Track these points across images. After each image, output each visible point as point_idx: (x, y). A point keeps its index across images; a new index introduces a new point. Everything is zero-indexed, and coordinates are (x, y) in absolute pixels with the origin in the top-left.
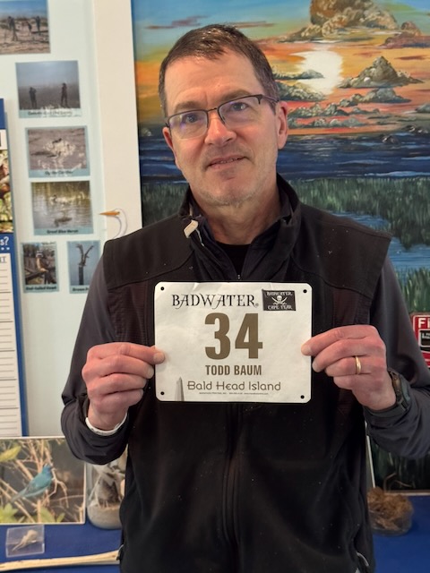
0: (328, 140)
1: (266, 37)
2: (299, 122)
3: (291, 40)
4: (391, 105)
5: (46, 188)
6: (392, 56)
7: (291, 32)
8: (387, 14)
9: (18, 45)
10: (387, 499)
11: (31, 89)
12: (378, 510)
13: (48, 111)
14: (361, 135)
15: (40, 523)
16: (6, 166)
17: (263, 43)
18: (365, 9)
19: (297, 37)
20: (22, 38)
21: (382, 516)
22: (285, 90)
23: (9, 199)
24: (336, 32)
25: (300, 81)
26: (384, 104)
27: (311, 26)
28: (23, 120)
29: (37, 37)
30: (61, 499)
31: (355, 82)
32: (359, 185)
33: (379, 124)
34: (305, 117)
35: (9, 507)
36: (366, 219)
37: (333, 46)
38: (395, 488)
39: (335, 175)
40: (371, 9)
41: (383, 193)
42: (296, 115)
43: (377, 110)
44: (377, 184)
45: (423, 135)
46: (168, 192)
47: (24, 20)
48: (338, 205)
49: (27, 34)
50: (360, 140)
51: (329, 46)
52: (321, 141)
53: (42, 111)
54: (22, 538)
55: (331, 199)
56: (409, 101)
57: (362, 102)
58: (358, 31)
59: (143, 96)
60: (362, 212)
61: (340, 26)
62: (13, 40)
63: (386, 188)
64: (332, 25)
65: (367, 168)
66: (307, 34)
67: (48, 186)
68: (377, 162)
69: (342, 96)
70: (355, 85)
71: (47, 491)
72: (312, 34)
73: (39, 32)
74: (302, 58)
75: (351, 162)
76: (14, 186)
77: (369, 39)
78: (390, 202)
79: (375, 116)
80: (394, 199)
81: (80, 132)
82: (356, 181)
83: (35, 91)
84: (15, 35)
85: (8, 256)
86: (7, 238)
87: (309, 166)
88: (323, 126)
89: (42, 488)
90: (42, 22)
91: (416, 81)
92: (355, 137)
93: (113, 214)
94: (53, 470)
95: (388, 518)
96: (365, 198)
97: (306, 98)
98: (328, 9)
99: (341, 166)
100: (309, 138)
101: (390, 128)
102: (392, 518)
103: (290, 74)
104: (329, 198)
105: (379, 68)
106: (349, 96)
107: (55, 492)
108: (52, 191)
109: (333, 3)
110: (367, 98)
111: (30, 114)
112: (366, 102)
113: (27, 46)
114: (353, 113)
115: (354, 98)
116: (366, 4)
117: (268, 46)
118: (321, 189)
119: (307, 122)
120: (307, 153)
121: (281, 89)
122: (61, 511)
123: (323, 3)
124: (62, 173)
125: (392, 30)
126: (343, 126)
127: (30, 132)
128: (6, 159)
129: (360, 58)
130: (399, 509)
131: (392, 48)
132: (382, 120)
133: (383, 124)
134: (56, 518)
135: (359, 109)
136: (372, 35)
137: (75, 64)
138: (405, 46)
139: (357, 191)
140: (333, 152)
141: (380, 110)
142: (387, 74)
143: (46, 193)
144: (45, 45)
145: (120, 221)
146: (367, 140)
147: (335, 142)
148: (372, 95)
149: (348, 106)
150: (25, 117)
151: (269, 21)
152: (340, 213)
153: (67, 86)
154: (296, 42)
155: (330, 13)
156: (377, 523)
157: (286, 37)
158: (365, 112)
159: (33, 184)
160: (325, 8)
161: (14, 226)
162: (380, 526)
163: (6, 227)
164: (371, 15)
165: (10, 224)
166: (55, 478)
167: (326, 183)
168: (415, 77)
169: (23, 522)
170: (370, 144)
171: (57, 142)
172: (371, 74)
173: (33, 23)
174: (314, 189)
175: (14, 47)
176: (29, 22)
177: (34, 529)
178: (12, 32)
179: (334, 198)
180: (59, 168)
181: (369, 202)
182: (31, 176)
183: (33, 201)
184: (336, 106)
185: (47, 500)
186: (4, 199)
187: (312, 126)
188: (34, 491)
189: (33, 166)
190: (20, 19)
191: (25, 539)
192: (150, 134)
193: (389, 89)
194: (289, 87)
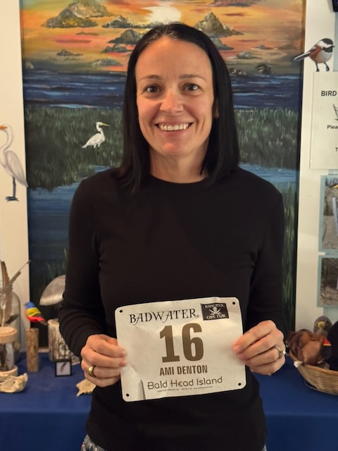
6: (219, 12)
22: (137, 37)
37: (174, 3)
45: (242, 76)
46: (46, 113)
51: (171, 3)
56: (232, 49)
59: (27, 37)
74: (150, 12)
91: (238, 33)
93: (2, 128)
103: (140, 24)
105: (210, 22)
121: (134, 36)
129: (195, 13)
131: (219, 6)
138: (230, 5)
142: (215, 27)
145: (8, 135)
168: (237, 30)
172: (203, 27)
192: (32, 67)
193: (217, 39)
194: (140, 34)
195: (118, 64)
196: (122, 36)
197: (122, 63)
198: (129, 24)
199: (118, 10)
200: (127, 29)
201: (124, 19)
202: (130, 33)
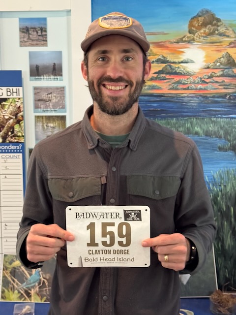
0: (196, 97)
1: (164, 41)
2: (180, 86)
3: (177, 42)
4: (232, 78)
5: (42, 119)
6: (233, 52)
7: (178, 38)
8: (231, 29)
9: (30, 42)
10: (224, 297)
11: (37, 65)
12: (219, 303)
13: (45, 77)
14: (214, 94)
15: (32, 302)
16: (22, 106)
17: (162, 43)
18: (218, 26)
19: (181, 40)
20: (33, 38)
21: (221, 306)
22: (173, 69)
23: (23, 124)
24: (202, 38)
25: (182, 64)
26: (228, 78)
27: (189, 35)
28: (32, 82)
29: (41, 38)
30: (44, 289)
31: (212, 65)
32: (212, 122)
33: (225, 88)
34: (184, 84)
35: (16, 292)
36: (216, 140)
37: (200, 46)
38: (229, 290)
39: (200, 116)
40: (222, 26)
41: (226, 126)
42: (179, 82)
43: (223, 81)
44: (223, 122)
47: (34, 29)
48: (201, 132)
49: (35, 36)
50: (214, 97)
51: (198, 46)
52: (192, 97)
53: (42, 77)
54: (22, 310)
55: (197, 129)
57: (215, 76)
58: (214, 38)
60: (214, 137)
61: (204, 35)
62: (28, 39)
63: (228, 124)
64: (200, 34)
65: (218, 113)
66: (186, 39)
67: (44, 118)
68: (223, 109)
69: (205, 73)
70: (212, 67)
71: (37, 284)
72: (189, 39)
73: (42, 35)
74: (183, 52)
75: (209, 109)
76: (26, 117)
77: (220, 42)
78: (229, 131)
79: (222, 84)
80: (232, 130)
81: (62, 89)
82: (211, 120)
83: (39, 67)
84: (29, 36)
85: (21, 154)
86: (21, 145)
87: (186, 110)
88: (193, 89)
89: (34, 282)
90: (43, 30)
92: (211, 95)
94: (41, 273)
95: (224, 307)
96: (216, 129)
97: (185, 73)
98: (198, 26)
99: (203, 111)
100: (186, 95)
101: (230, 91)
102: (227, 308)
103: (176, 60)
104: (196, 128)
105: (225, 58)
106: (208, 73)
107: (41, 285)
108: (46, 121)
109: (201, 23)
110: (218, 74)
111: (36, 79)
112: (218, 76)
113: (35, 42)
114: (210, 82)
115: (211, 74)
116: (219, 24)
117: (165, 45)
118: (191, 123)
119: (185, 87)
120: (184, 104)
121: (171, 69)
122: (45, 296)
123: (196, 22)
124: (52, 111)
125: (233, 38)
126: (205, 89)
127: (35, 88)
128: (22, 103)
129: (215, 53)
130: (230, 303)
131: (233, 47)
132: (226, 86)
133: (227, 89)
134: (41, 299)
135: (213, 80)
136: (221, 40)
137: (60, 53)
139: (211, 125)
140: (199, 103)
141: (225, 81)
142: (230, 62)
143: (43, 121)
144: (45, 42)
146: (218, 97)
147: (200, 98)
148: (221, 73)
149: (207, 79)
150: (33, 81)
151: (166, 32)
152: (202, 137)
153: (56, 65)
154: (180, 43)
155: (199, 28)
156: (218, 310)
157: (175, 41)
158: (217, 82)
159: (36, 116)
160: (196, 25)
161: (25, 139)
162: (220, 311)
163: (20, 139)
164: (222, 29)
165: (22, 137)
166: (42, 277)
167: (195, 120)
169: (23, 300)
170: (219, 99)
171: (49, 94)
172: (221, 62)
173: (39, 30)
174: (188, 123)
175: (28, 43)
176: (37, 30)
177: (29, 305)
178: (27, 35)
179: (199, 129)
180: (50, 108)
181: (218, 131)
182: (34, 112)
183: (36, 126)
184: (201, 78)
185: (37, 289)
186: (20, 124)
187: (188, 89)
188: (30, 284)
189: (36, 107)
190: (32, 28)
191: (24, 311)
193: (230, 70)
194: (176, 67)
195: (159, 88)
196: (163, 69)
197: (162, 88)
198: (168, 61)
199: (161, 51)
200: (166, 64)
201: (165, 57)
202: (169, 67)
